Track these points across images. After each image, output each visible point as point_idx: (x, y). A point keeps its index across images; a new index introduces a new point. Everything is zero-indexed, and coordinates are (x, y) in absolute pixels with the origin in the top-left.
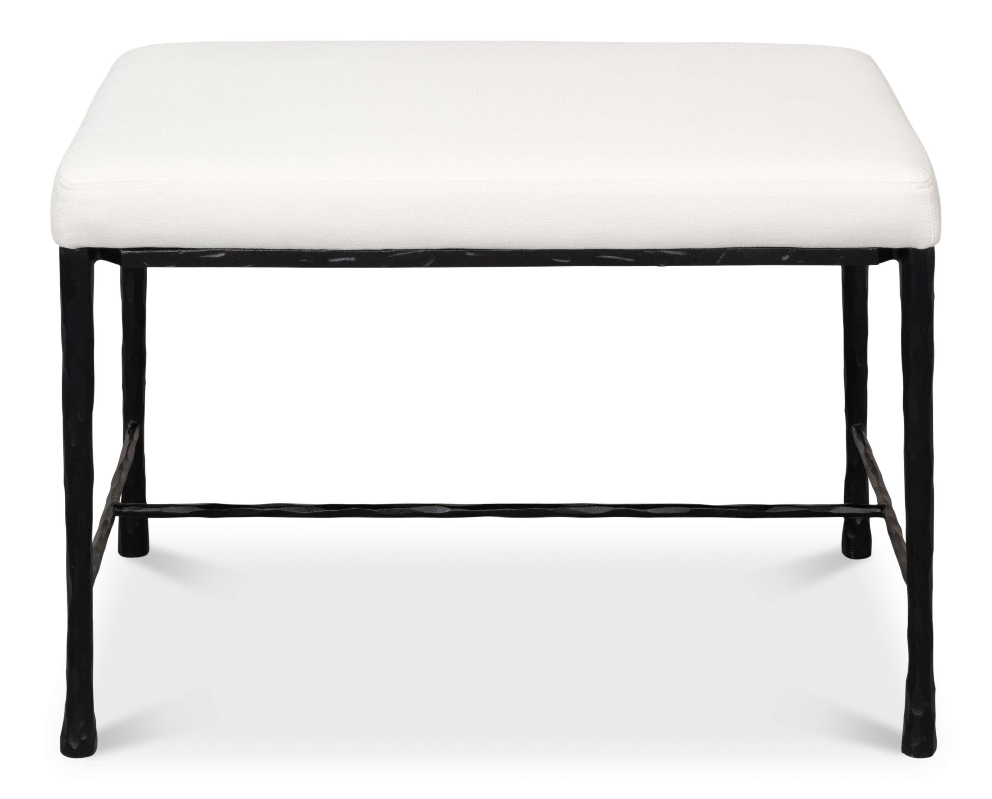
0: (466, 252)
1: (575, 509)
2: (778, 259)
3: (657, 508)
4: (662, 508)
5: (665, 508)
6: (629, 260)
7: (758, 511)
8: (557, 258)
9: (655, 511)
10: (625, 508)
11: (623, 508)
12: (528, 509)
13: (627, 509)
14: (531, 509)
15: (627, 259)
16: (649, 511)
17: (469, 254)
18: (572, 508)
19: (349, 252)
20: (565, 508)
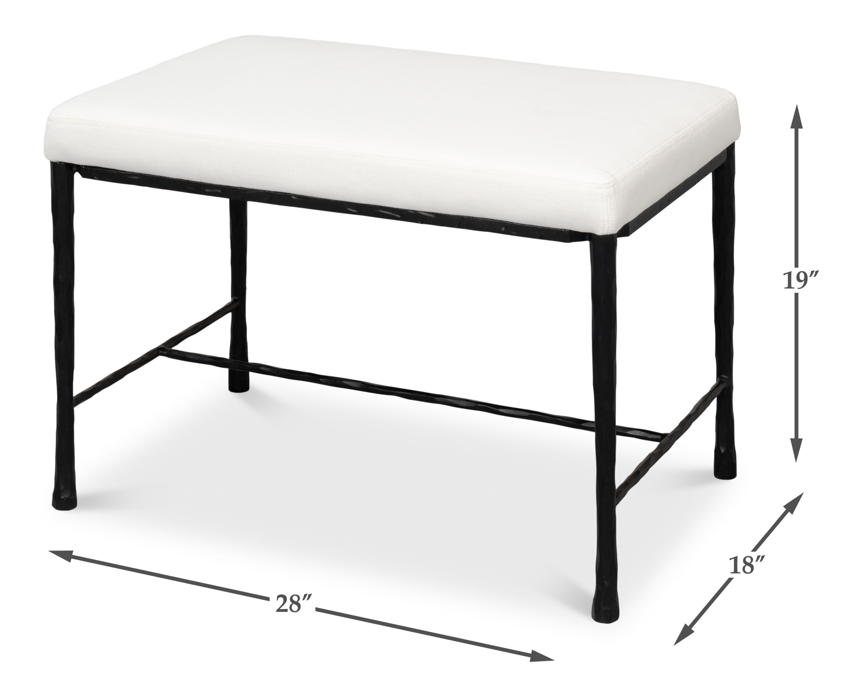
0: (292, 196)
1: (451, 400)
2: (499, 229)
3: (506, 409)
4: (509, 410)
5: (512, 410)
6: (398, 216)
7: (576, 423)
8: (351, 208)
9: (504, 411)
10: (484, 406)
11: (483, 405)
12: (419, 395)
13: (486, 406)
14: (421, 395)
15: (397, 215)
16: (501, 410)
17: (294, 197)
18: (449, 400)
19: (218, 186)
20: (444, 398)
